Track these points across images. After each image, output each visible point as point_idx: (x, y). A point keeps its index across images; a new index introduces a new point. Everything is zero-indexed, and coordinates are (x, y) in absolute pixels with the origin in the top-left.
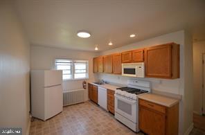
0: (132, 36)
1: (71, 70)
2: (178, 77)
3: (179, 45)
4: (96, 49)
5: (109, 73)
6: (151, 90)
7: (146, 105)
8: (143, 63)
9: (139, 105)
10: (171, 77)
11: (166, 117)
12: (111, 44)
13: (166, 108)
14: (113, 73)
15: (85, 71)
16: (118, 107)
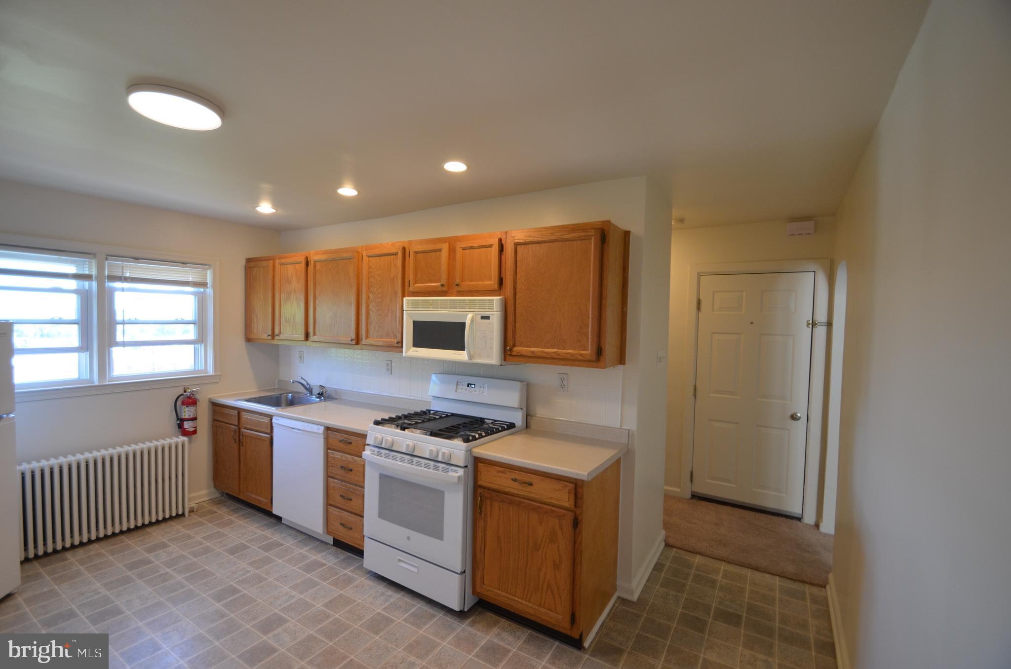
0: (456, 167)
1: (84, 322)
2: (621, 360)
3: (627, 234)
4: (265, 208)
5: (340, 344)
6: (528, 416)
7: (503, 482)
8: (496, 299)
9: (476, 487)
10: (598, 358)
11: (576, 523)
12: (348, 191)
13: (576, 486)
14: (357, 341)
15: (190, 333)
16: (383, 514)
